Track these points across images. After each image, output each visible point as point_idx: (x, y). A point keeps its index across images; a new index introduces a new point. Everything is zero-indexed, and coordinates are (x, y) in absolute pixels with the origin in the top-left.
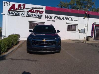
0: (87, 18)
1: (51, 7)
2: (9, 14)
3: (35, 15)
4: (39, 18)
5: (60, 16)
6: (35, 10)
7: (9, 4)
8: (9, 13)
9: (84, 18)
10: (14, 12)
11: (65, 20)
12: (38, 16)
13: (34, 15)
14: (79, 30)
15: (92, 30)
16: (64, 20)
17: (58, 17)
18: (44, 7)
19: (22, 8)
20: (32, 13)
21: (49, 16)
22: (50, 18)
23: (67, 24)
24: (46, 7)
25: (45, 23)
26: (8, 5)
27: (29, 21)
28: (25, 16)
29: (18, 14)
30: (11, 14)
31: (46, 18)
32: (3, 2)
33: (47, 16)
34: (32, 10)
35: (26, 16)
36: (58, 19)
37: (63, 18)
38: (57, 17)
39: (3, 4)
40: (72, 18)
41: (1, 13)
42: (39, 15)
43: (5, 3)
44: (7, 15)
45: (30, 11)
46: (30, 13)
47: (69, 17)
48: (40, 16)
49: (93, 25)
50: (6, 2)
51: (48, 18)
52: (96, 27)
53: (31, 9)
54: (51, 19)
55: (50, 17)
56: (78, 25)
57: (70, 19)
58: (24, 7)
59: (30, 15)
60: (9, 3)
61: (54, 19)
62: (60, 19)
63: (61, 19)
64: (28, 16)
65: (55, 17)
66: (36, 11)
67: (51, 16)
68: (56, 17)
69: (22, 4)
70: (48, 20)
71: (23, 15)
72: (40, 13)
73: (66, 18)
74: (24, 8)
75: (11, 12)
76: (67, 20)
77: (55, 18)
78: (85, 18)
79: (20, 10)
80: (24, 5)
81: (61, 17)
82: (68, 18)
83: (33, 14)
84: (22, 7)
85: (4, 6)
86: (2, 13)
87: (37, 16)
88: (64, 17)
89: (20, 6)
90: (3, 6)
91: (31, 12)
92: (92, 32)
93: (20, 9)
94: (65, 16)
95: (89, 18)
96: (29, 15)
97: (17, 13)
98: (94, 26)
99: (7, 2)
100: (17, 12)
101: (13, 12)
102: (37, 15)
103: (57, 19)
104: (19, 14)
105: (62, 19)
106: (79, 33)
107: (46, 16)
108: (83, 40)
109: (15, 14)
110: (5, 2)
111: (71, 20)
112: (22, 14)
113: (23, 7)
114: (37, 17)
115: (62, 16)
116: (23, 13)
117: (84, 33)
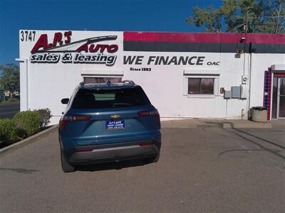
0: (247, 55)
1: (139, 32)
2: (34, 59)
3: (96, 58)
4: (107, 65)
5: (165, 54)
6: (96, 44)
7: (33, 35)
8: (33, 57)
9: (237, 56)
10: (46, 55)
11: (179, 64)
12: (105, 60)
13: (93, 57)
14: (223, 91)
15: (267, 88)
16: (176, 64)
17: (158, 57)
18: (120, 35)
19: (64, 43)
20: (89, 54)
21: (135, 57)
22: (137, 63)
23: (185, 75)
24: (125, 35)
25: (122, 75)
26: (30, 38)
27: (82, 75)
28: (71, 62)
29: (55, 57)
30: (37, 59)
31: (125, 63)
32: (20, 31)
33: (130, 57)
34: (89, 46)
35: (75, 63)
36: (159, 64)
37: (174, 60)
38: (155, 59)
39: (21, 37)
40: (200, 58)
41: (17, 59)
42: (106, 57)
43: (25, 35)
44: (29, 62)
45: (84, 48)
46: (83, 53)
47: (190, 54)
48: (109, 60)
49: (266, 73)
50: (27, 32)
51: (131, 63)
52: (279, 79)
53: (86, 42)
54: (141, 64)
55: (138, 60)
56: (218, 75)
57: (194, 61)
58: (69, 39)
59: (84, 57)
60: (34, 32)
61: (149, 63)
62: (165, 63)
63: (169, 64)
64: (79, 60)
65: (151, 57)
66: (98, 46)
67: (138, 57)
68: (155, 57)
69: (63, 32)
70: (131, 69)
71: (67, 60)
72: (109, 51)
73: (182, 58)
74: (68, 42)
75: (37, 54)
76: (184, 63)
77: (150, 60)
78: (242, 55)
79: (58, 47)
80: (68, 35)
81: (168, 57)
82: (187, 58)
83: (92, 54)
84: (64, 39)
85: (23, 40)
86: (19, 58)
87: (101, 60)
88: (175, 58)
89: (58, 37)
90: (20, 41)
91: (87, 52)
92: (266, 94)
93: (58, 44)
94: (178, 55)
95: (253, 54)
96: (80, 57)
97: (52, 57)
98: (271, 77)
99: (29, 31)
100: (51, 54)
101: (43, 54)
102: (102, 57)
103: (156, 64)
104: (57, 58)
105: (171, 61)
106: (225, 98)
107: (125, 57)
108: (237, 119)
109: (47, 59)
110: (24, 31)
111: (198, 64)
112: (63, 59)
113: (66, 39)
114: (103, 61)
115: (171, 55)
116: (66, 55)
117: (241, 99)
